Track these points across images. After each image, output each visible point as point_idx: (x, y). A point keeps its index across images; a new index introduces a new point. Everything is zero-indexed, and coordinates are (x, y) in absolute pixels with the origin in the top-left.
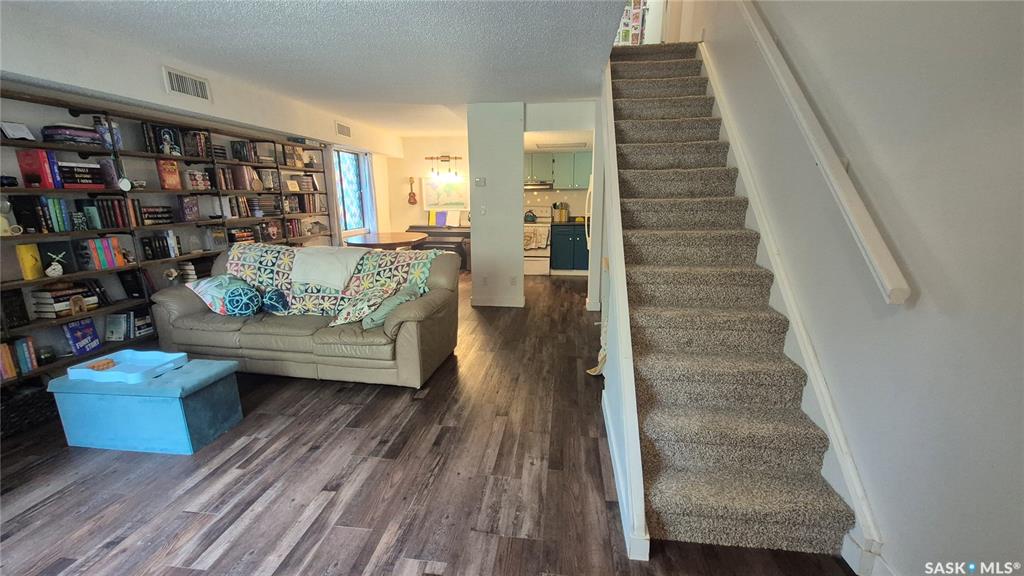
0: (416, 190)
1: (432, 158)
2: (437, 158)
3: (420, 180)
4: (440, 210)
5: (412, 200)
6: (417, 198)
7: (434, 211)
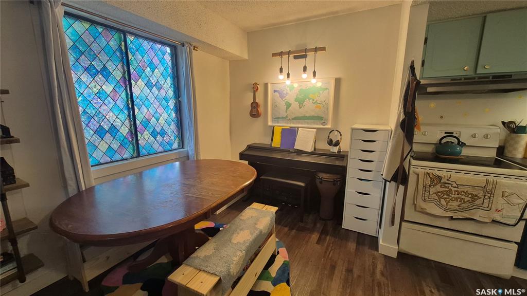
0: (260, 99)
1: (281, 54)
2: (289, 53)
3: (266, 85)
4: (288, 125)
5: (255, 111)
6: (261, 110)
7: (280, 126)
